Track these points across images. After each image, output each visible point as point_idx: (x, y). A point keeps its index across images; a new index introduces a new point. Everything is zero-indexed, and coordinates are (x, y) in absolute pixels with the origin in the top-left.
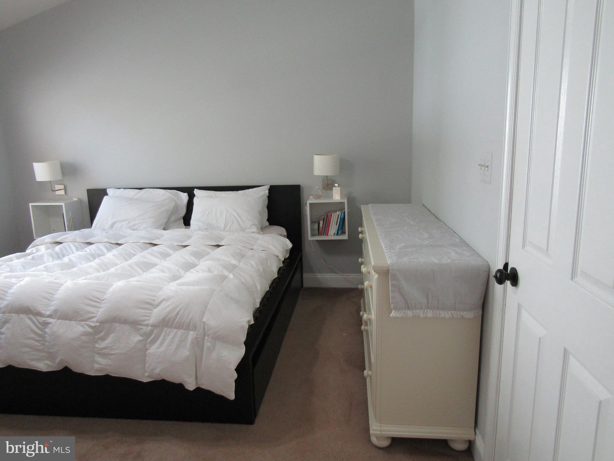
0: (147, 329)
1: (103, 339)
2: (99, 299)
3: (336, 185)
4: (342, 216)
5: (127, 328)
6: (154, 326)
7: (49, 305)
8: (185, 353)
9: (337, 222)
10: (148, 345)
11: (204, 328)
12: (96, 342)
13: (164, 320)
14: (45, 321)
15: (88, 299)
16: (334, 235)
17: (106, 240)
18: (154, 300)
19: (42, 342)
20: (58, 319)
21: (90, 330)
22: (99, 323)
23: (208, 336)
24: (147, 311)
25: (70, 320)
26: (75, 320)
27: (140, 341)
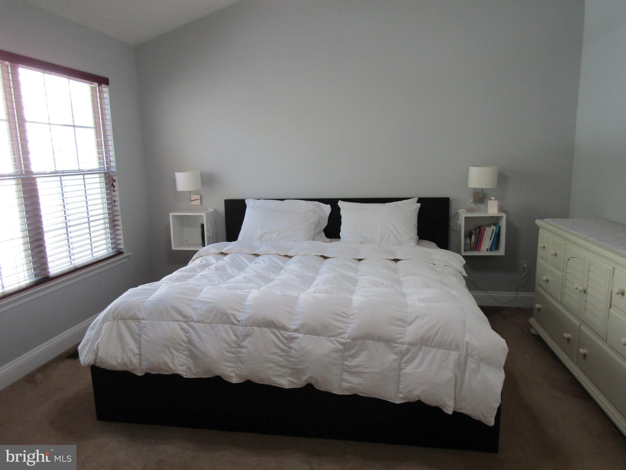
0: (403, 347)
1: (353, 356)
2: (346, 314)
3: (492, 198)
4: (497, 230)
5: (381, 345)
6: (411, 344)
7: (292, 319)
8: (447, 374)
9: (491, 237)
10: (403, 365)
11: (467, 349)
12: (345, 360)
13: (422, 339)
14: (291, 336)
15: (335, 314)
16: (487, 251)
17: (274, 252)
18: (407, 317)
19: (286, 358)
20: (305, 334)
21: (341, 347)
22: (350, 340)
23: (472, 357)
24: (400, 328)
25: (318, 335)
26: (324, 336)
27: (395, 360)
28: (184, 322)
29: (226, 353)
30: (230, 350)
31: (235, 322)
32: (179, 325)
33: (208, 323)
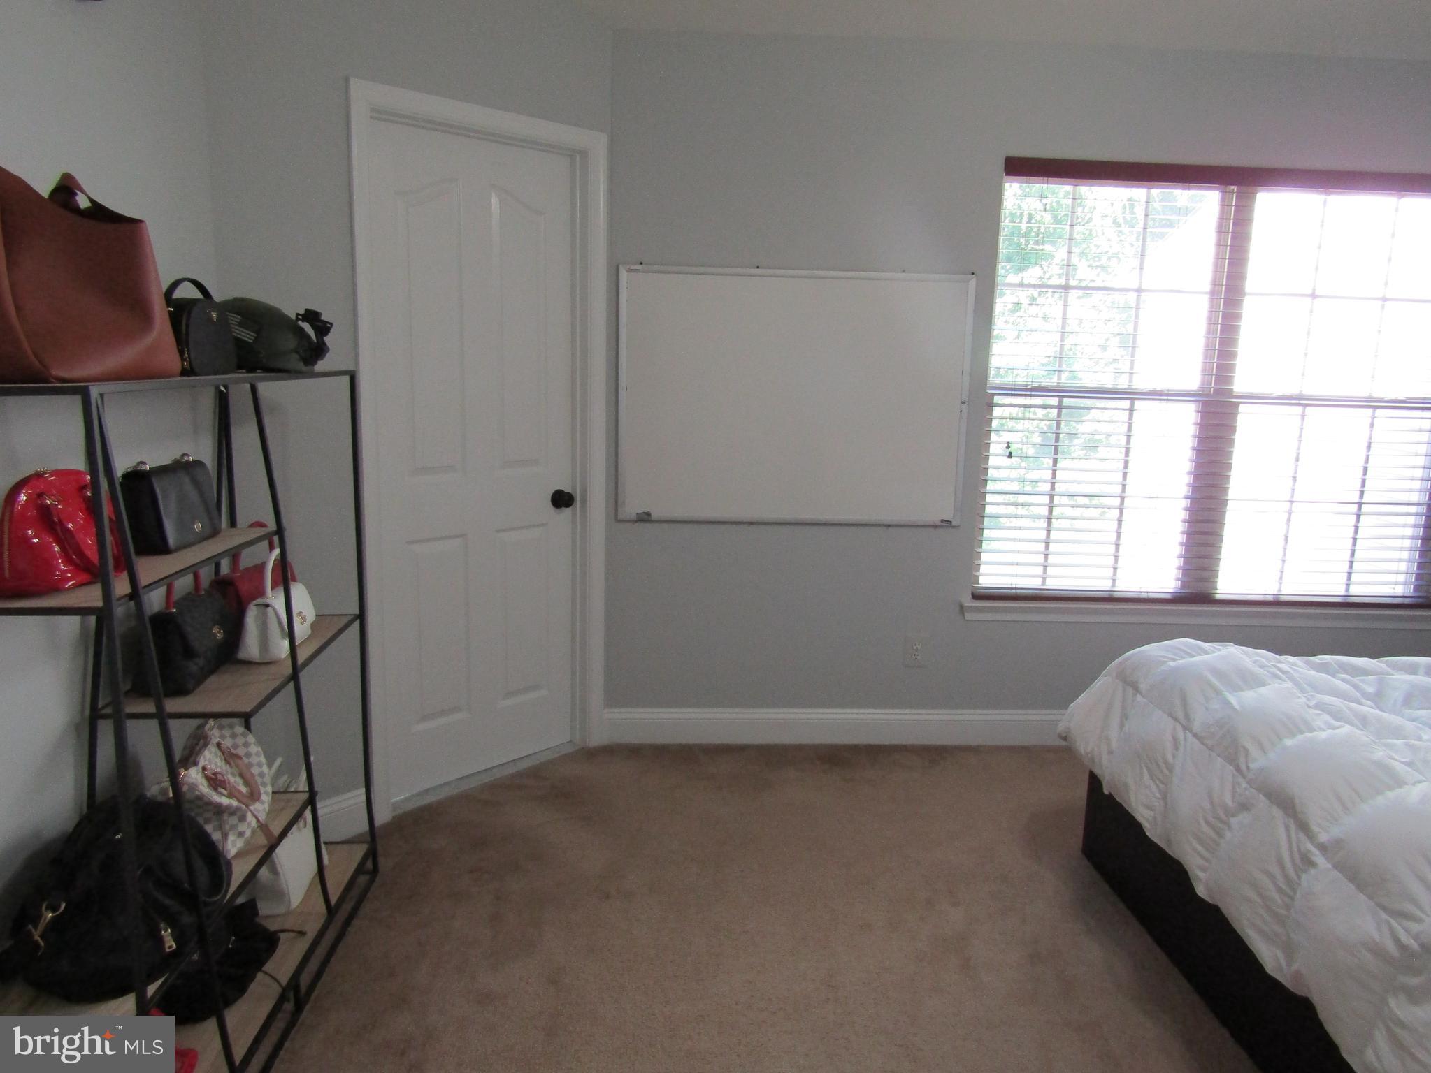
7: (1336, 820)
12: (1391, 990)
14: (1310, 855)
19: (1286, 900)
21: (1393, 950)
22: (1419, 944)
25: (1359, 887)
26: (1370, 897)
28: (1183, 726)
29: (1202, 822)
30: (1211, 819)
31: (1243, 767)
32: (1175, 729)
33: (1207, 747)
